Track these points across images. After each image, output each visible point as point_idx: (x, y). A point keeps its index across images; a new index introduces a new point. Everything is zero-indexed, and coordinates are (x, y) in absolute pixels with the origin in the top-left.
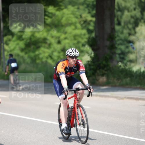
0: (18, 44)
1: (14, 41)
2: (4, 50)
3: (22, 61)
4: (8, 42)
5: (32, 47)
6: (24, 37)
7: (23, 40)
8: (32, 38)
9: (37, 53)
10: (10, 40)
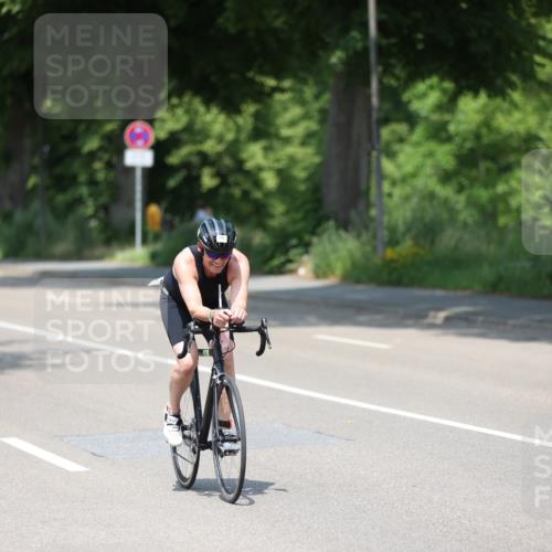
0: (431, 154)
1: (417, 144)
2: (382, 176)
3: (445, 216)
4: (396, 147)
5: (484, 165)
6: (452, 128)
7: (449, 139)
8: (484, 131)
9: (501, 188)
10: (401, 140)
